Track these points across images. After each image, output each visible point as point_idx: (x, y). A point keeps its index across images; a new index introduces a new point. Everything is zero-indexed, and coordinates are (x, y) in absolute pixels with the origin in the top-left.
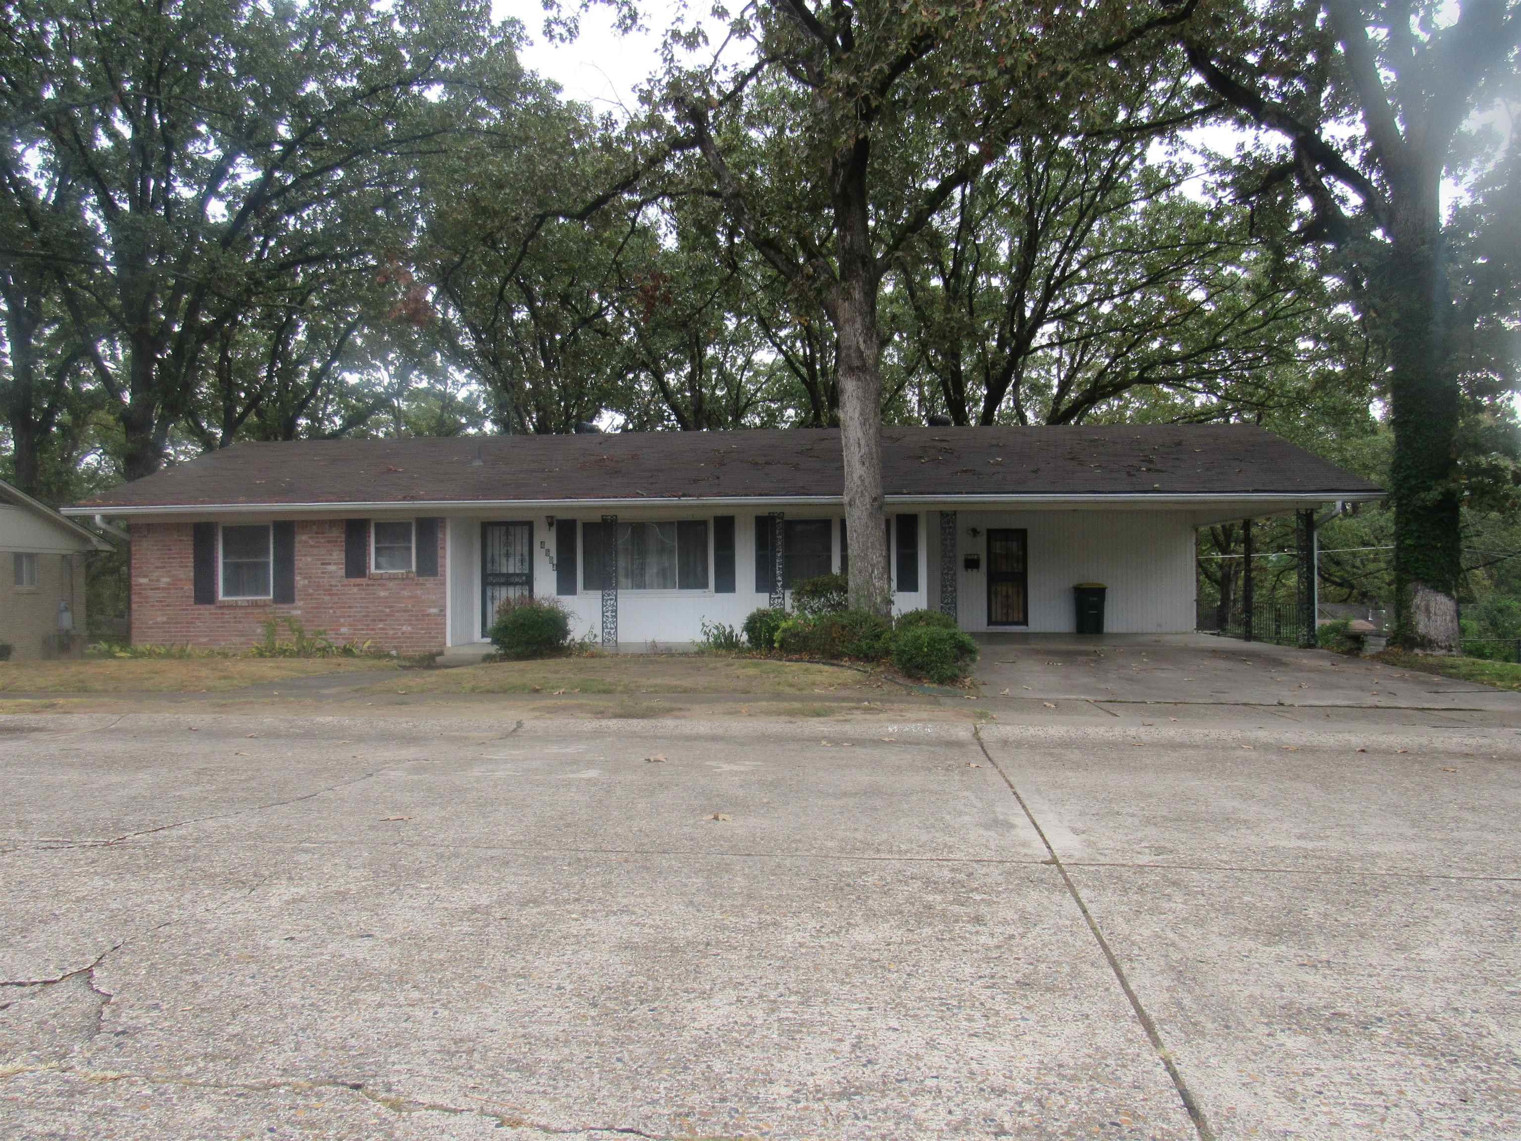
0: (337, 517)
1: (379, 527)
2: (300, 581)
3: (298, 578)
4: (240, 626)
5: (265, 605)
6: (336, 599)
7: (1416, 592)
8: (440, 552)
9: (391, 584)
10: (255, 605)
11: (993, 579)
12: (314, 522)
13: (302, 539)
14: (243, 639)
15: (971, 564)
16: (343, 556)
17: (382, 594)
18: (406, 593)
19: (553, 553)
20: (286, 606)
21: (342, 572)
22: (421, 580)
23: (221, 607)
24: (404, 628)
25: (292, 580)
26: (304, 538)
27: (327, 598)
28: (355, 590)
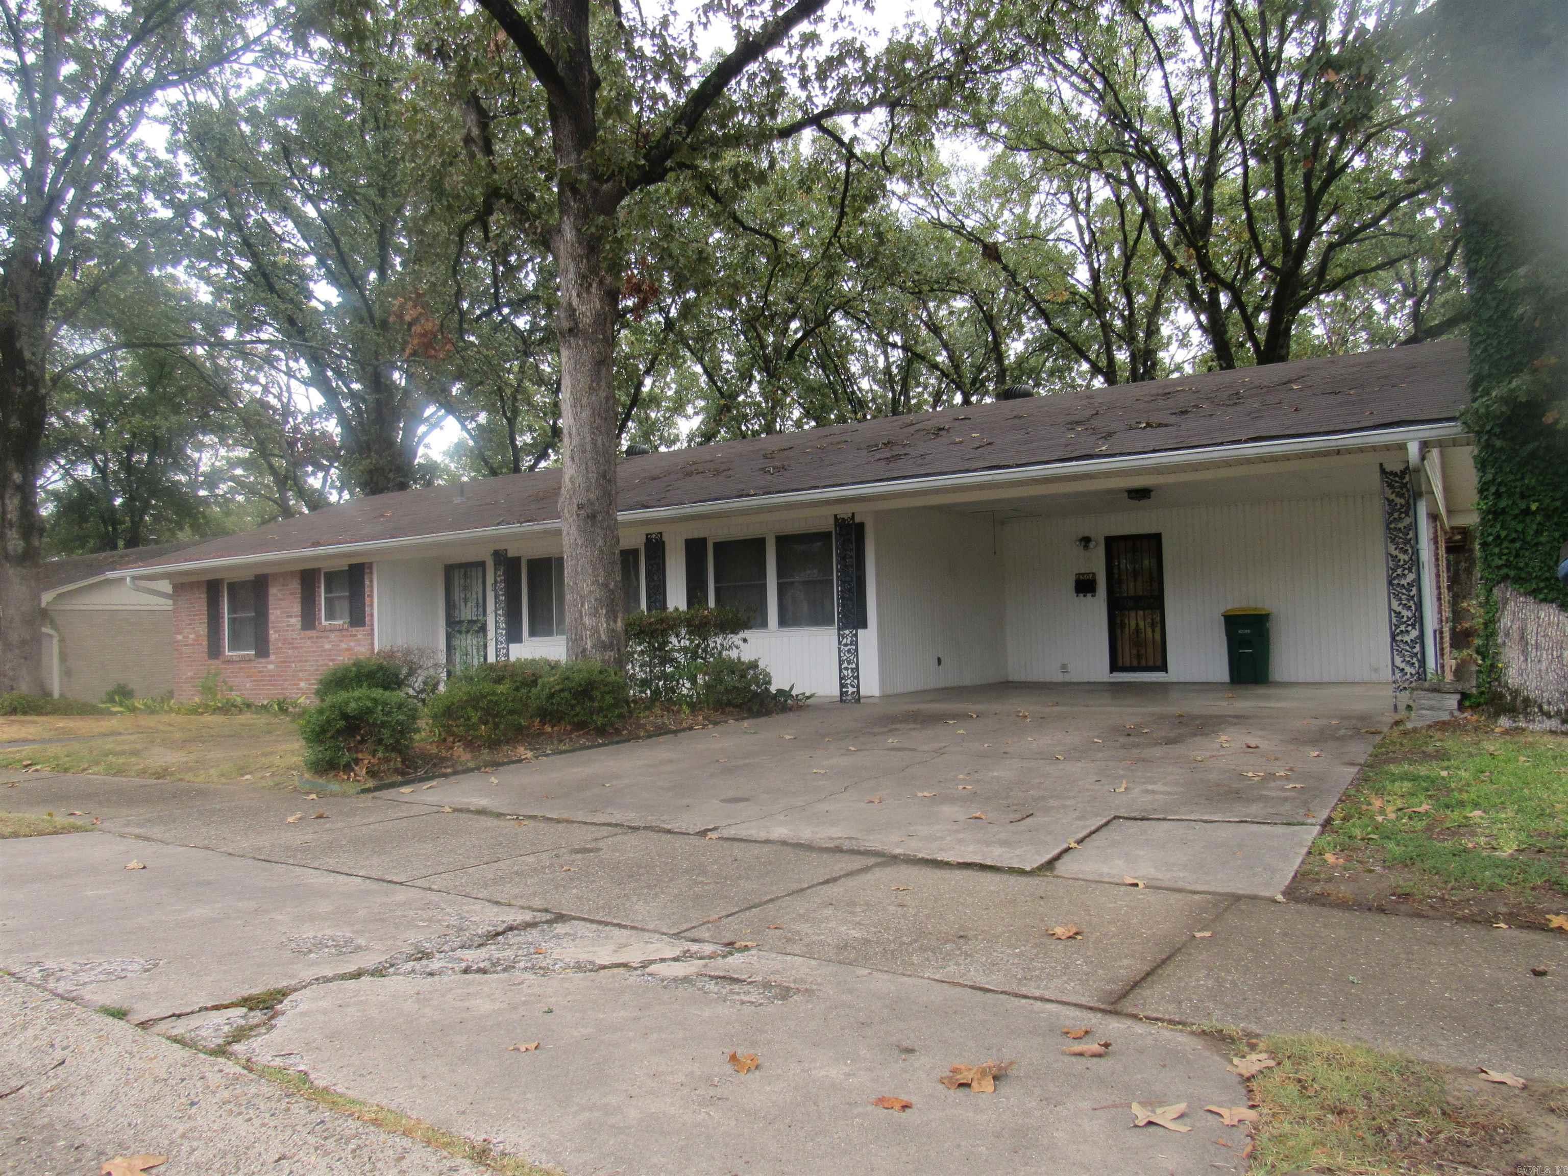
1: (328, 576)
2: (273, 635)
3: (271, 632)
5: (248, 660)
6: (296, 652)
8: (367, 600)
9: (333, 636)
10: (244, 659)
11: (1116, 608)
12: (283, 572)
13: (274, 591)
15: (1085, 586)
16: (299, 607)
20: (263, 661)
21: (299, 626)
22: (351, 630)
23: (226, 663)
25: (267, 634)
27: (291, 652)
28: (309, 643)
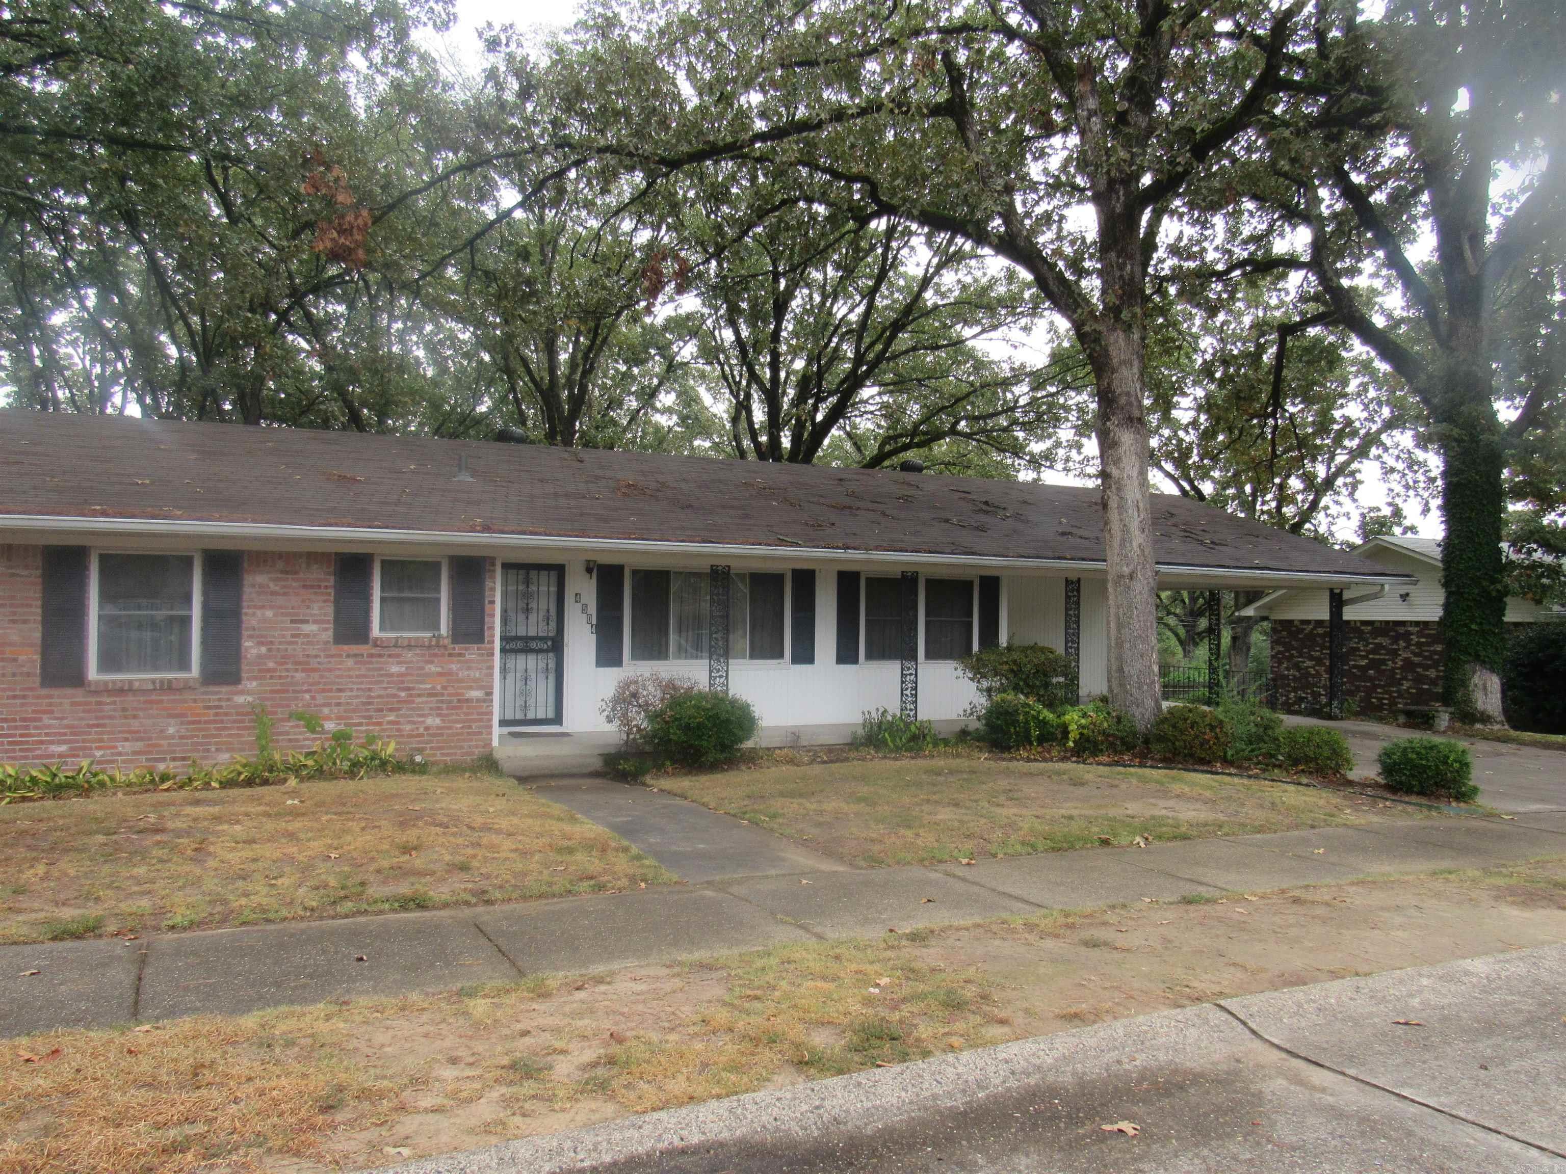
0: (320, 549)
1: (387, 565)
2: (250, 648)
3: (247, 644)
4: (135, 724)
5: (187, 687)
6: (315, 676)
7: (1474, 672)
8: (488, 607)
9: (409, 655)
10: (169, 687)
12: (280, 555)
13: (255, 581)
14: (139, 745)
16: (330, 609)
17: (395, 669)
18: (433, 668)
19: (593, 609)
20: (224, 689)
21: (329, 635)
22: (458, 648)
23: (96, 693)
24: (429, 721)
26: (261, 578)
27: (300, 676)
28: (349, 663)
